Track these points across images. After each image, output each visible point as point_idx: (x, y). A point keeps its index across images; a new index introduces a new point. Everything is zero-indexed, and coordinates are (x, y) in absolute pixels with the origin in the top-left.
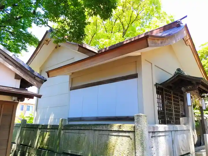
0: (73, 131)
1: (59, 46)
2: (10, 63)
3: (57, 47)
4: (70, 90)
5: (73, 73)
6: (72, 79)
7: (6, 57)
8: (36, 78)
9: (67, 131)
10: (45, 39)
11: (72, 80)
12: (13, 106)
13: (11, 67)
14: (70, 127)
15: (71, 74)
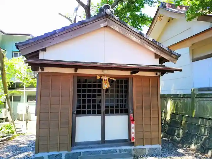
0: (208, 99)
1: (172, 19)
2: (152, 46)
3: (169, 20)
4: (192, 62)
5: (192, 45)
6: (193, 50)
7: (149, 43)
8: (172, 55)
9: (201, 99)
10: (158, 15)
11: (193, 52)
12: (157, 79)
13: (152, 50)
14: (204, 96)
15: (191, 45)
